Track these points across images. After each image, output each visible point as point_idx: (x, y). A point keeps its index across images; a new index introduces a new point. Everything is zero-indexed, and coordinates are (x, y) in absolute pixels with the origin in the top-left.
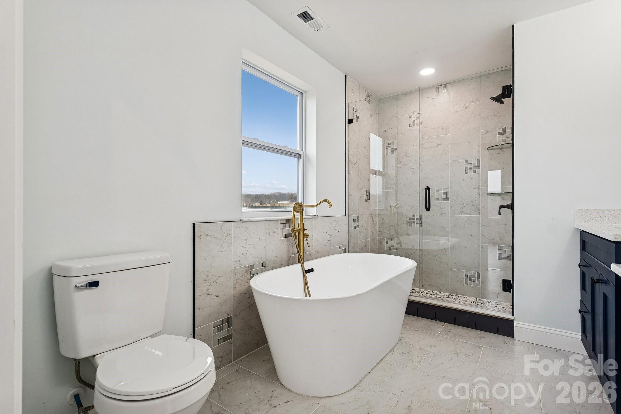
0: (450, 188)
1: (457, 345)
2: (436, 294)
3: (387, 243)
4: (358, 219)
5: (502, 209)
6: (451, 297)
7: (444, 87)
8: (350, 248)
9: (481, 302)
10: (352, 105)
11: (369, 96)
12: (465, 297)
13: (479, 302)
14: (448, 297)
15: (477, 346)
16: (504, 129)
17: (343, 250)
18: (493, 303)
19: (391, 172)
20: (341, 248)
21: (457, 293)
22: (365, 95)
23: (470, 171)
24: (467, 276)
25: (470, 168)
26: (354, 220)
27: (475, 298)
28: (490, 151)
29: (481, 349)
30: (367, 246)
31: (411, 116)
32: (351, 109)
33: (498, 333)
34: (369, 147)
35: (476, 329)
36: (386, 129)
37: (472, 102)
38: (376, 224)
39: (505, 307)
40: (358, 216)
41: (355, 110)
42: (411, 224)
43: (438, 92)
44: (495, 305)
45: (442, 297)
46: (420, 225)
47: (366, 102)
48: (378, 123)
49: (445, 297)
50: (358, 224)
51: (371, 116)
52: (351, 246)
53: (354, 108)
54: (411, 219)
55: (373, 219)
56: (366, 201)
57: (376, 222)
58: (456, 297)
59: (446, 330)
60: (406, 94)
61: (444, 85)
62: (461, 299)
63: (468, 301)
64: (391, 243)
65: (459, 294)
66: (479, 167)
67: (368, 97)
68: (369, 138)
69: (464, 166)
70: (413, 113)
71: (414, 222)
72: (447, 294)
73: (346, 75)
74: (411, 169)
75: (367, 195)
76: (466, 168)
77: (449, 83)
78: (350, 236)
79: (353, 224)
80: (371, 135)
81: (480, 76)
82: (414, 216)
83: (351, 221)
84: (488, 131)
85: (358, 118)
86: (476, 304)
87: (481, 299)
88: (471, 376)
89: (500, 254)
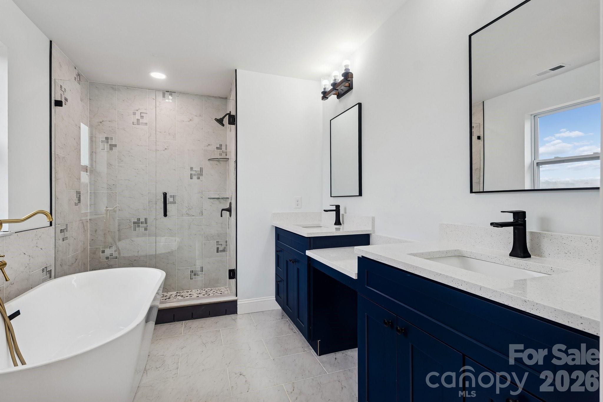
0: (177, 192)
1: (202, 336)
2: (164, 296)
3: (103, 252)
4: (66, 229)
5: (223, 212)
6: (179, 294)
7: (171, 95)
8: (57, 268)
9: (204, 292)
10: (60, 83)
11: (79, 75)
12: (190, 291)
13: (203, 292)
14: (176, 296)
15: (216, 331)
16: (221, 145)
17: (48, 273)
18: (214, 290)
19: (102, 167)
20: (45, 270)
21: (183, 289)
22: (74, 73)
23: (195, 178)
24: (192, 272)
25: (195, 175)
26: (62, 231)
27: (199, 290)
28: (210, 161)
29: (220, 332)
30: (77, 261)
31: (134, 114)
32: (58, 88)
33: (226, 314)
34: (80, 138)
35: (209, 317)
36: (101, 121)
37: (196, 116)
38: (88, 232)
39: (223, 290)
40: (67, 225)
41: (63, 89)
42: (135, 228)
43: (165, 97)
44: (216, 292)
45: (171, 297)
46: (146, 229)
47: (76, 83)
48: (90, 110)
49: (173, 296)
50: (67, 234)
51: (82, 100)
52: (58, 263)
53: (61, 86)
54: (134, 223)
55: (84, 226)
56: (76, 204)
57: (88, 230)
58: (183, 294)
59: (187, 327)
60: (128, 88)
61: (171, 93)
62: (188, 294)
63: (194, 294)
64: (108, 252)
65: (186, 290)
66: (202, 175)
67: (78, 77)
68: (80, 127)
69: (189, 172)
70: (137, 111)
71: (139, 226)
72: (174, 293)
73: (51, 42)
74: (135, 169)
75: (78, 197)
76: (191, 174)
77: (175, 92)
78: (56, 251)
79: (60, 236)
80: (81, 125)
81: (202, 96)
82: (139, 219)
83: (58, 231)
84: (209, 145)
85: (66, 100)
86: (202, 295)
87: (204, 289)
88: (222, 358)
89: (218, 248)
